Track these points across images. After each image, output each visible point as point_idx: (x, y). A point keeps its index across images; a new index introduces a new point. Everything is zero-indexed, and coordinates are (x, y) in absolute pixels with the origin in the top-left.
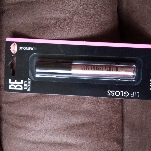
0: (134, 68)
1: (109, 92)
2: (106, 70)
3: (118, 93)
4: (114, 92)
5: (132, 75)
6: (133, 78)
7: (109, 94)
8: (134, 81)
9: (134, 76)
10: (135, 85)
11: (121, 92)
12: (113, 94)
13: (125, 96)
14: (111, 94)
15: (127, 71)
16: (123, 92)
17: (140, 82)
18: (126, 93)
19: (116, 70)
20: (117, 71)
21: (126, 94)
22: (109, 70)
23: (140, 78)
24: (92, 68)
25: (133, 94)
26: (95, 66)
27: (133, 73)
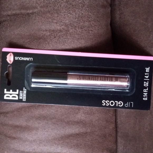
0: (128, 79)
1: (104, 102)
2: (101, 80)
3: (112, 103)
4: (109, 102)
5: (126, 85)
6: (127, 88)
7: (104, 104)
8: (127, 91)
9: (128, 86)
10: (129, 95)
11: (116, 102)
12: (107, 104)
13: (119, 106)
14: (106, 104)
15: (121, 81)
16: (117, 102)
17: (134, 92)
19: (111, 80)
20: (112, 81)
21: (120, 104)
22: (104, 80)
23: (133, 89)
24: (88, 78)
25: (127, 104)
26: (91, 76)
27: (127, 83)
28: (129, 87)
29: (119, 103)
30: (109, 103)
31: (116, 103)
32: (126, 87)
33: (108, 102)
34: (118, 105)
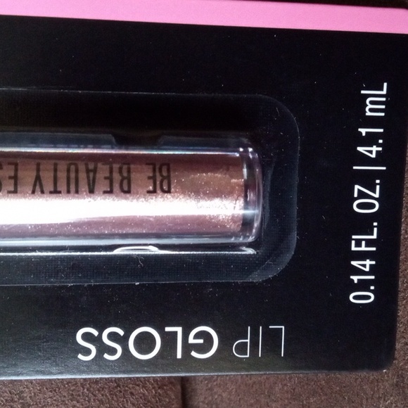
0: (245, 171)
1: (87, 337)
3: (145, 343)
4: (121, 332)
5: (234, 219)
7: (88, 352)
9: (246, 223)
10: (256, 277)
11: (168, 329)
12: (113, 351)
13: (194, 354)
14: (102, 349)
15: (197, 191)
16: (179, 330)
17: (288, 257)
18: (197, 336)
19: (116, 187)
20: (127, 191)
21: (201, 341)
23: (283, 235)
25: (248, 341)
27: (241, 202)
28: (256, 225)
29: (191, 340)
30: (123, 341)
31: (169, 340)
32: (235, 227)
33: (113, 336)
34: (187, 347)
